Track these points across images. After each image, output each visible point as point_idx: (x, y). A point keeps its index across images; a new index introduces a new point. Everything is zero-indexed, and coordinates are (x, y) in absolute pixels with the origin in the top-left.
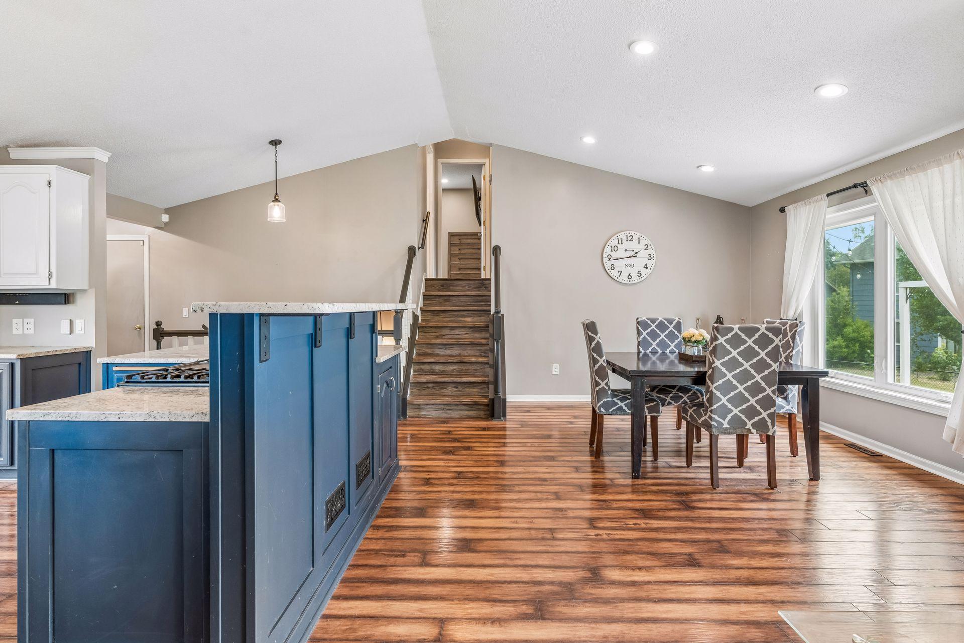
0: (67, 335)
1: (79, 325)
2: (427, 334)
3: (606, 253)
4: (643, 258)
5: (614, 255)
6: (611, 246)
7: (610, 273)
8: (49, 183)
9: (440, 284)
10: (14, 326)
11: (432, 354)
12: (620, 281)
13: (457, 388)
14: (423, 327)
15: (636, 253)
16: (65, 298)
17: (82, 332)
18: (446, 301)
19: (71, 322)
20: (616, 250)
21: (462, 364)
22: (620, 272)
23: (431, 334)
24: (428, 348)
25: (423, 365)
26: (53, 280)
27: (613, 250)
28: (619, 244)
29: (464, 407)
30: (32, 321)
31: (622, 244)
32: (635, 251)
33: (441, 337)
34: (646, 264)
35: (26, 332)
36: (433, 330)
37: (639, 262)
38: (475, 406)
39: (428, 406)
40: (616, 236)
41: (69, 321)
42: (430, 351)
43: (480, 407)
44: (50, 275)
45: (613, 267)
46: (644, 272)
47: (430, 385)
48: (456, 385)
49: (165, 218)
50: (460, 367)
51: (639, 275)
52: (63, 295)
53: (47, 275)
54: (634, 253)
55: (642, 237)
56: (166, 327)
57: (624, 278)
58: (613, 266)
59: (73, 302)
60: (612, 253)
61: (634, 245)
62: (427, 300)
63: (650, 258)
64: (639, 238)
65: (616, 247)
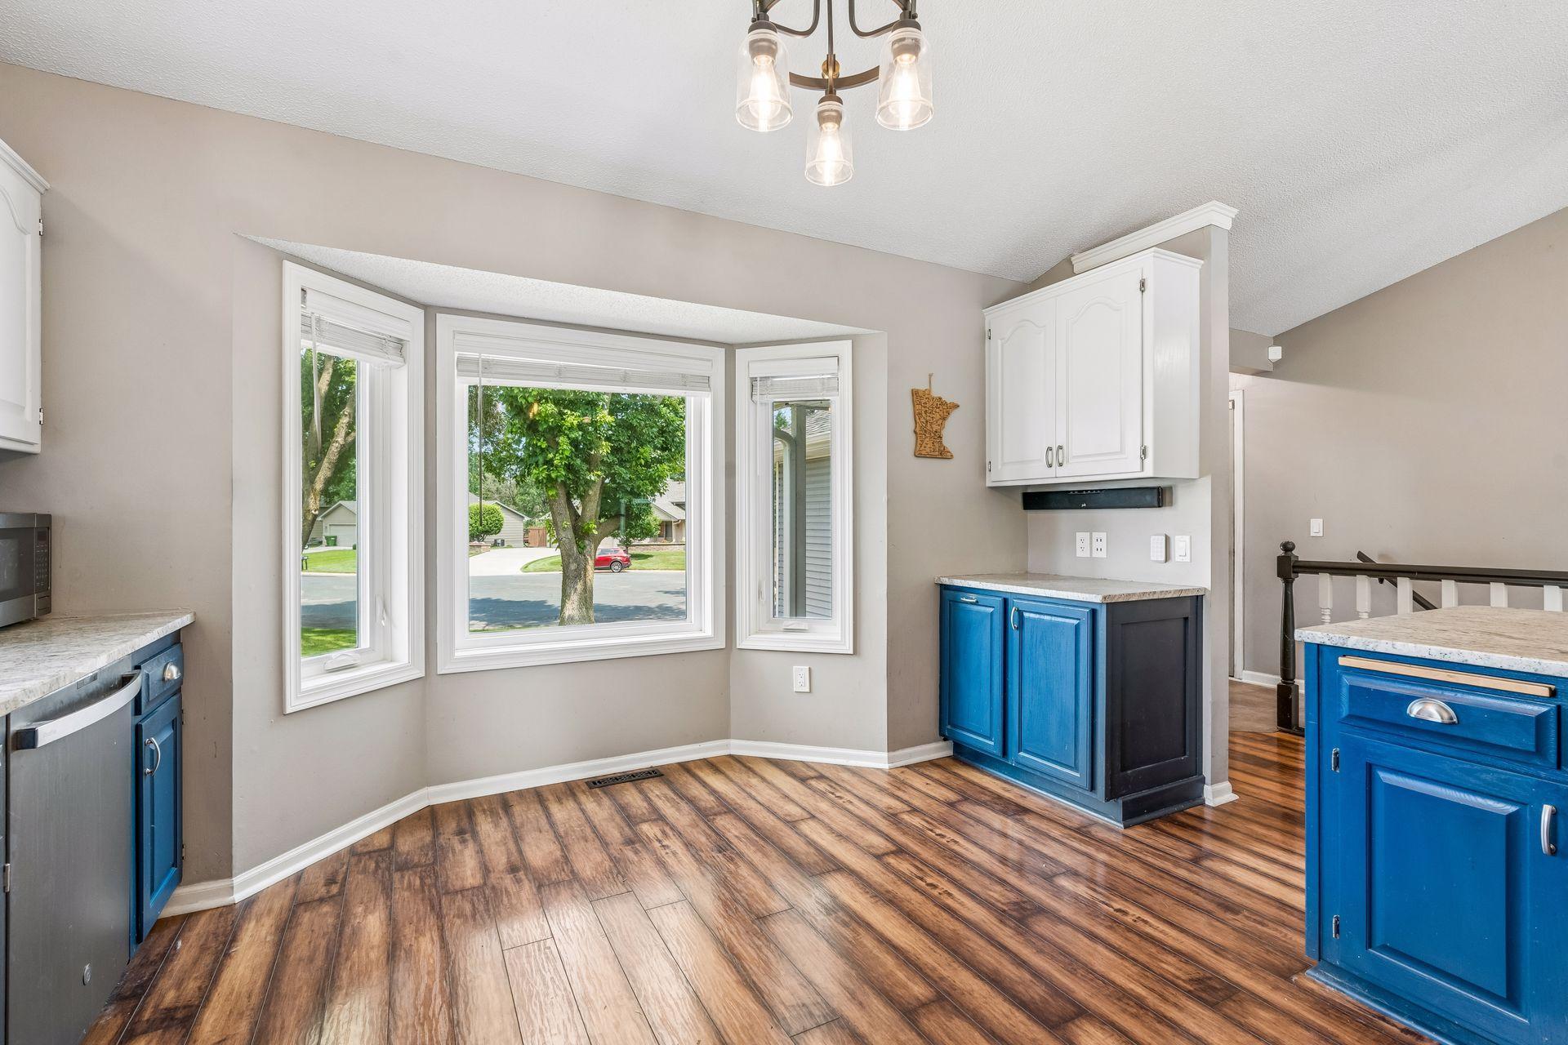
0: (1160, 562)
1: (1180, 545)
8: (1143, 284)
10: (1079, 544)
16: (1156, 496)
17: (1187, 559)
19: (1167, 539)
26: (1149, 461)
30: (1103, 535)
35: (1096, 554)
41: (1164, 538)
44: (1144, 452)
49: (1275, 353)
52: (1156, 491)
53: (1138, 453)
56: (1302, 554)
59: (1171, 504)
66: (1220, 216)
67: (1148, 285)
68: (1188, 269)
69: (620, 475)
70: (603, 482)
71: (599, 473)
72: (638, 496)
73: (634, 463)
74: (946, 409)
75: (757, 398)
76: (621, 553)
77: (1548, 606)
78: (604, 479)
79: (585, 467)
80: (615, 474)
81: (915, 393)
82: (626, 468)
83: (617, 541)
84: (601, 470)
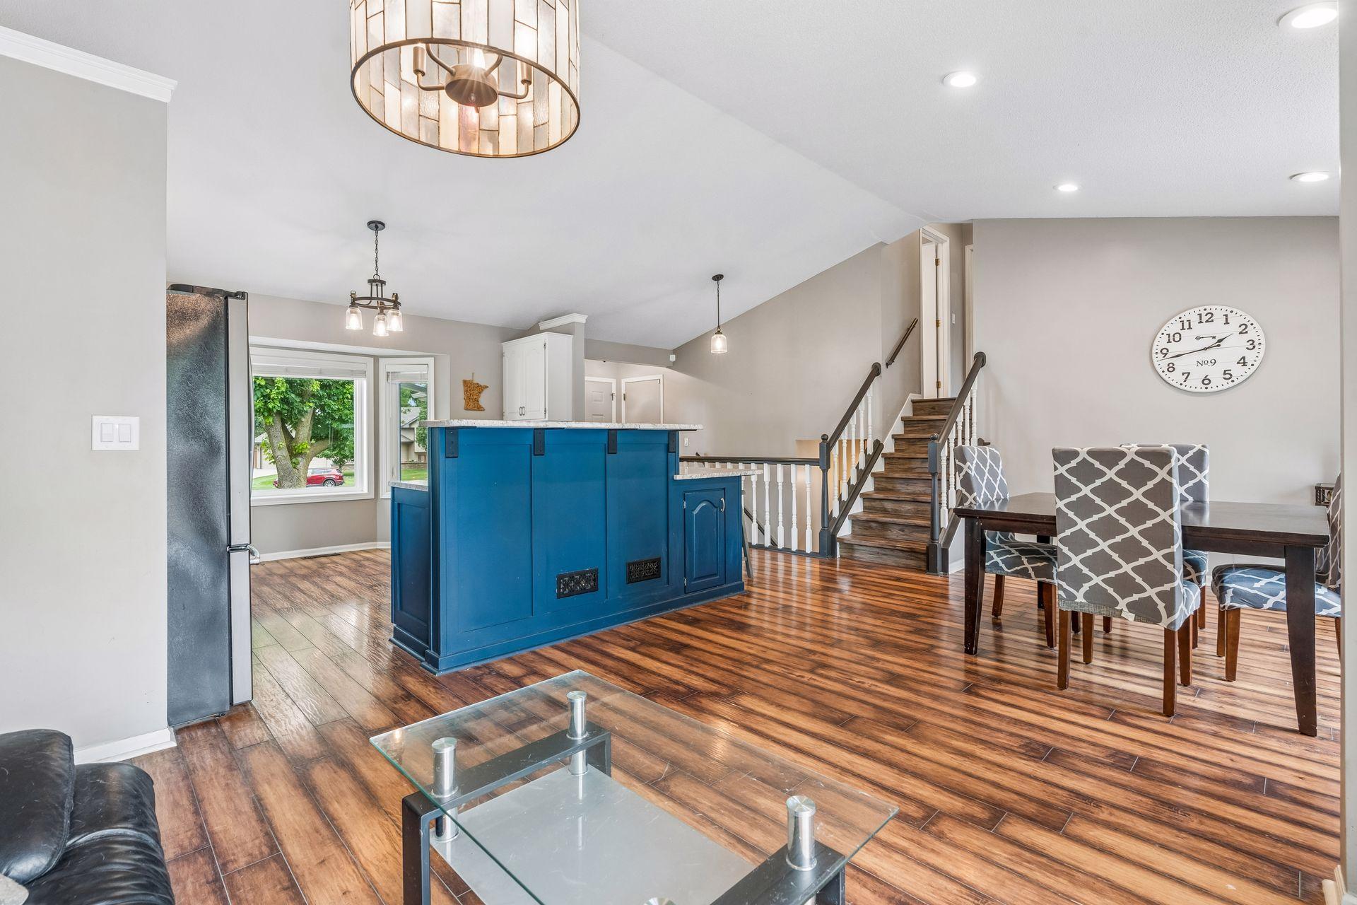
2: (895, 467)
3: (1157, 348)
4: (1235, 346)
5: (1174, 348)
6: (1169, 335)
7: (1166, 378)
8: (545, 345)
9: (931, 407)
11: (892, 490)
12: (1187, 388)
13: (903, 531)
14: (890, 458)
15: (1220, 341)
18: (931, 427)
20: (1177, 339)
21: (916, 503)
22: (1186, 375)
23: (899, 467)
24: (888, 482)
25: (874, 502)
27: (1171, 340)
28: (1183, 329)
29: (901, 554)
31: (1190, 328)
32: (1217, 339)
33: (910, 470)
34: (1244, 358)
36: (901, 461)
37: (1227, 357)
38: (913, 554)
39: (862, 548)
40: (1177, 318)
42: (890, 486)
43: (919, 556)
45: (1171, 368)
46: (1238, 371)
47: (873, 525)
48: (904, 527)
49: (673, 358)
50: (916, 507)
51: (1228, 376)
54: (1216, 340)
55: (1234, 313)
57: (1195, 383)
58: (1171, 365)
60: (1168, 346)
61: (1217, 328)
62: (908, 427)
63: (1251, 347)
64: (1226, 315)
65: (1177, 336)
66: (581, 319)
67: (547, 345)
68: (567, 340)
69: (329, 406)
70: (314, 412)
71: (311, 405)
72: (344, 422)
73: (341, 397)
74: (481, 388)
75: (390, 381)
76: (334, 472)
77: (752, 468)
78: (315, 409)
79: (298, 399)
80: (325, 405)
81: (465, 382)
82: (334, 401)
83: (330, 462)
84: (313, 402)
